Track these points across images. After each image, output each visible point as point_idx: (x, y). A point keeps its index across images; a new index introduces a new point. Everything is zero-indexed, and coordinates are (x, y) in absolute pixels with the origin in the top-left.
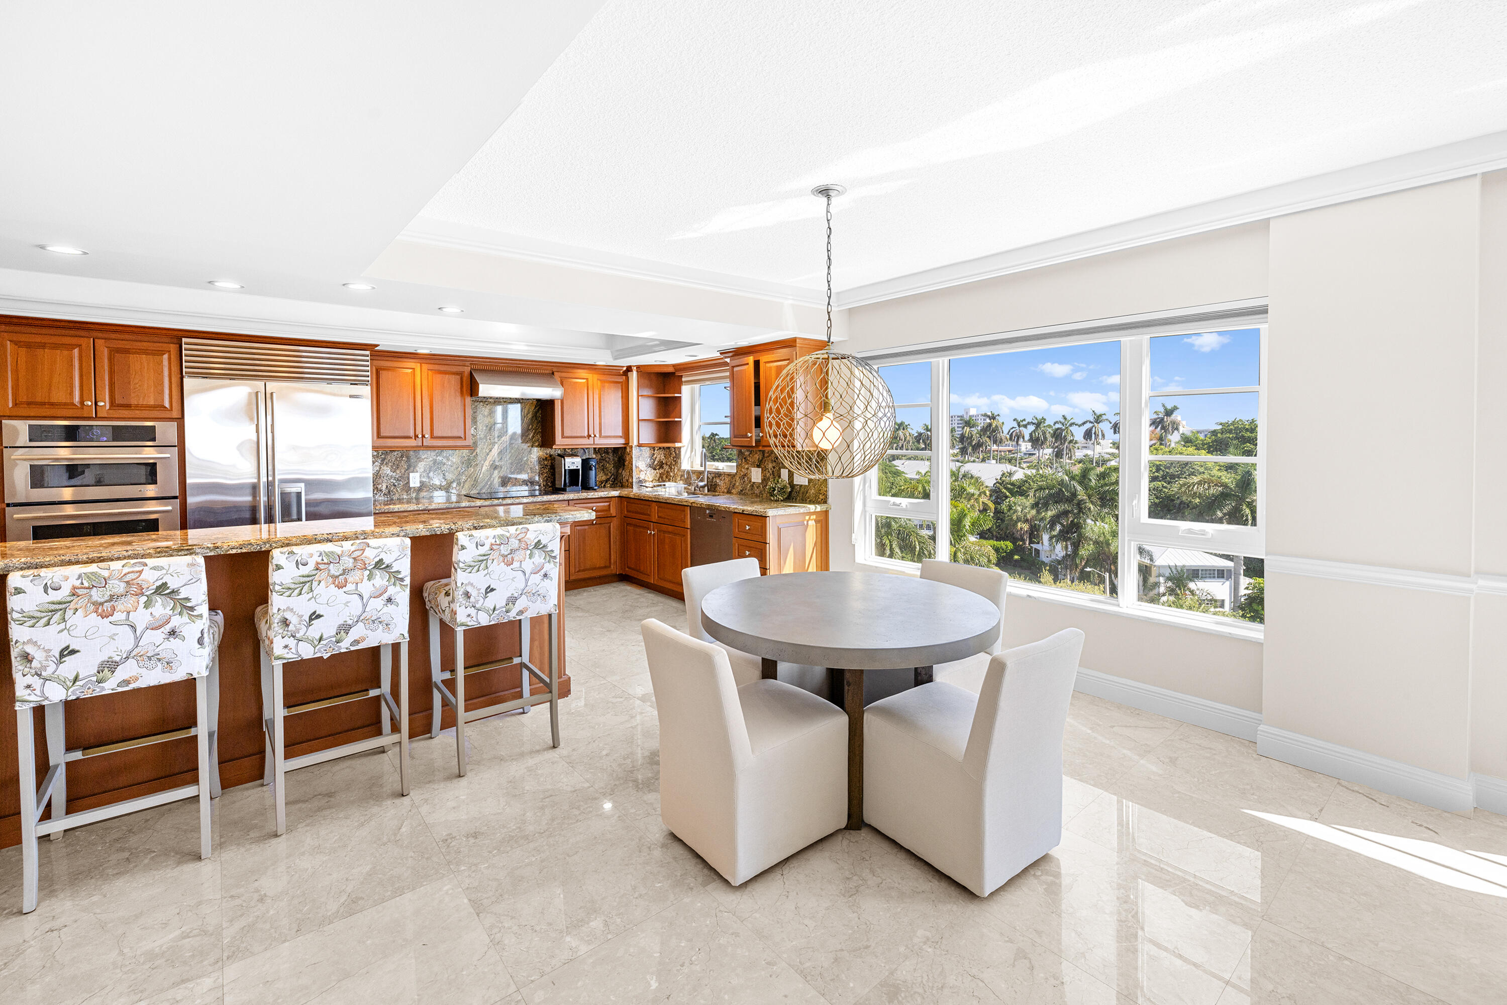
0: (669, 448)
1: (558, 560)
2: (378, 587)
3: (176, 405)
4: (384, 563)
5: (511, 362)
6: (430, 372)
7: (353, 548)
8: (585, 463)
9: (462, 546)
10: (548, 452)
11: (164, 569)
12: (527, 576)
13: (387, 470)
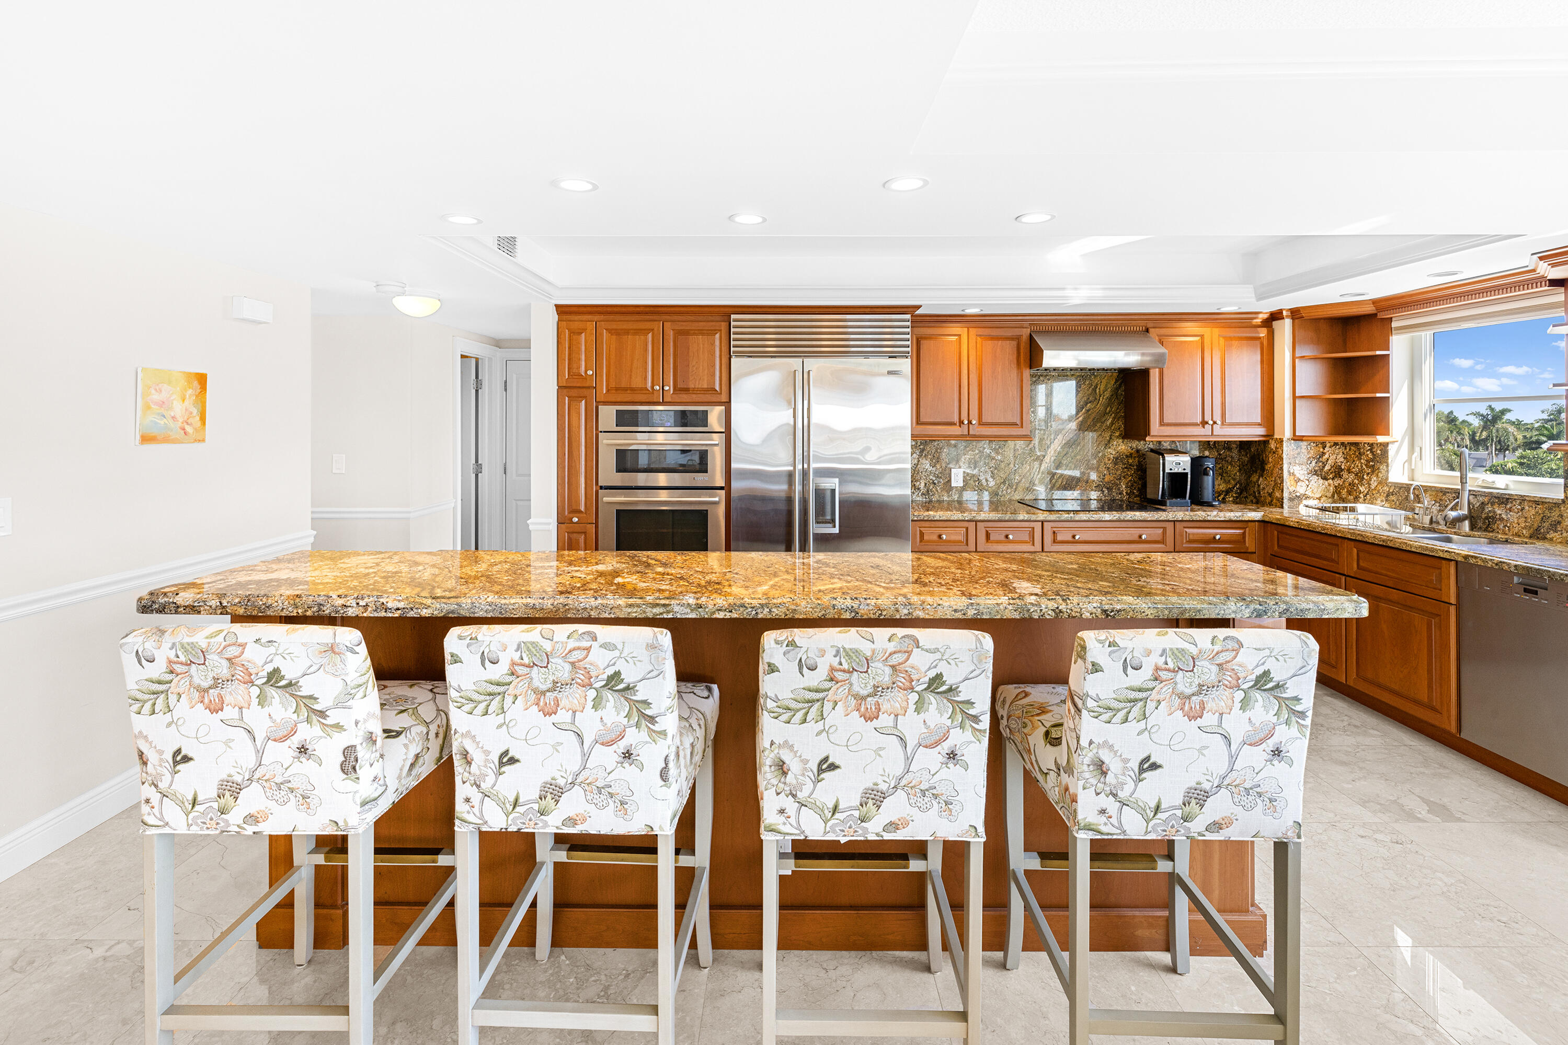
0: (1356, 444)
1: (1308, 722)
2: (932, 727)
3: (725, 388)
4: (944, 683)
5: (1085, 317)
6: (979, 338)
7: (891, 647)
8: (1196, 463)
9: (1093, 664)
10: (1134, 446)
11: (616, 648)
12: (1234, 747)
13: (926, 464)
